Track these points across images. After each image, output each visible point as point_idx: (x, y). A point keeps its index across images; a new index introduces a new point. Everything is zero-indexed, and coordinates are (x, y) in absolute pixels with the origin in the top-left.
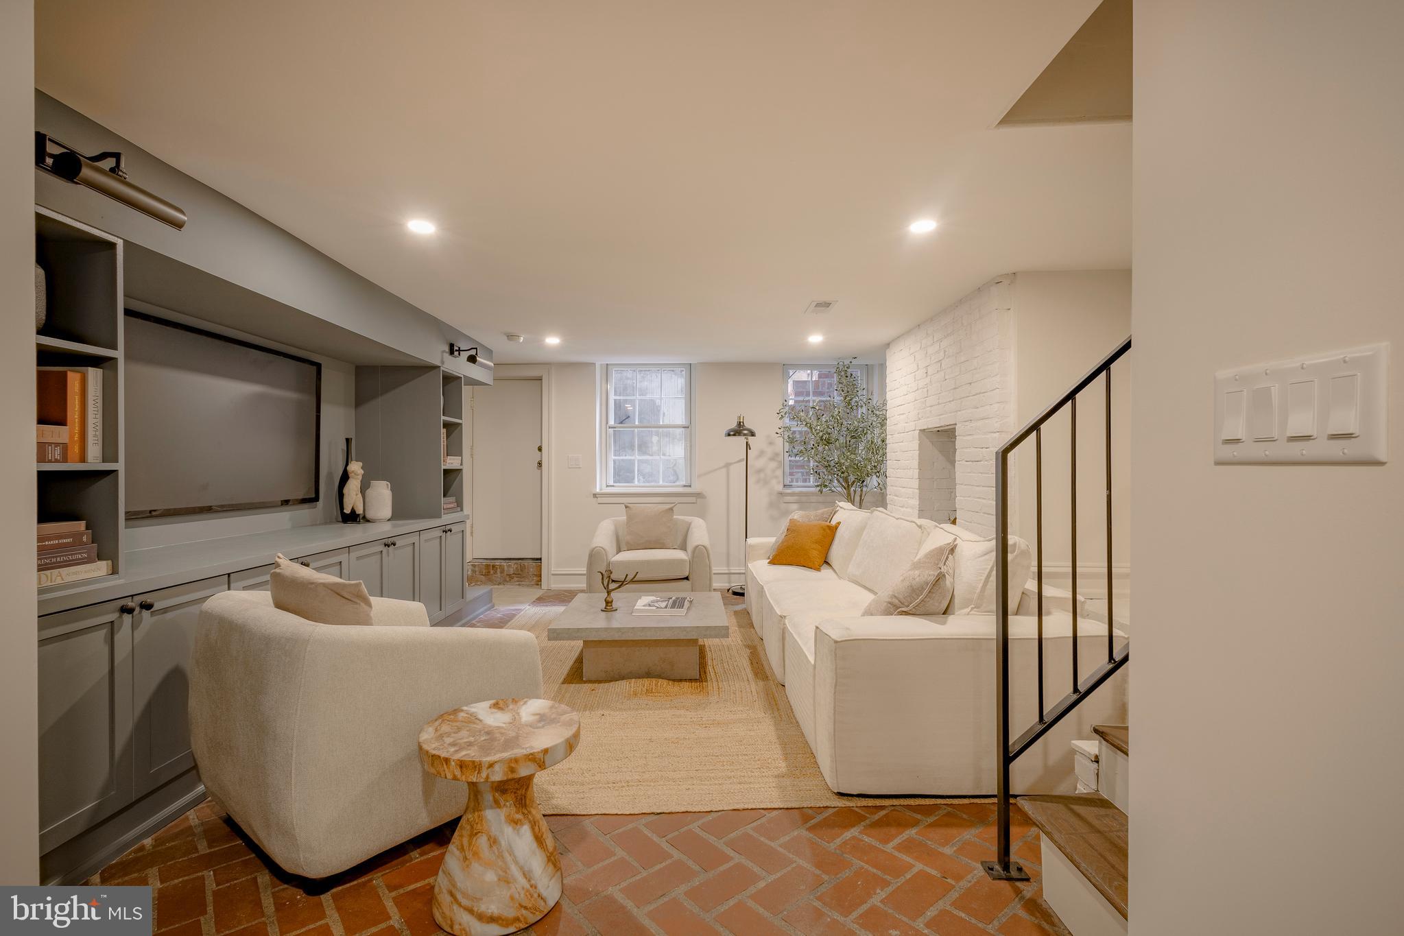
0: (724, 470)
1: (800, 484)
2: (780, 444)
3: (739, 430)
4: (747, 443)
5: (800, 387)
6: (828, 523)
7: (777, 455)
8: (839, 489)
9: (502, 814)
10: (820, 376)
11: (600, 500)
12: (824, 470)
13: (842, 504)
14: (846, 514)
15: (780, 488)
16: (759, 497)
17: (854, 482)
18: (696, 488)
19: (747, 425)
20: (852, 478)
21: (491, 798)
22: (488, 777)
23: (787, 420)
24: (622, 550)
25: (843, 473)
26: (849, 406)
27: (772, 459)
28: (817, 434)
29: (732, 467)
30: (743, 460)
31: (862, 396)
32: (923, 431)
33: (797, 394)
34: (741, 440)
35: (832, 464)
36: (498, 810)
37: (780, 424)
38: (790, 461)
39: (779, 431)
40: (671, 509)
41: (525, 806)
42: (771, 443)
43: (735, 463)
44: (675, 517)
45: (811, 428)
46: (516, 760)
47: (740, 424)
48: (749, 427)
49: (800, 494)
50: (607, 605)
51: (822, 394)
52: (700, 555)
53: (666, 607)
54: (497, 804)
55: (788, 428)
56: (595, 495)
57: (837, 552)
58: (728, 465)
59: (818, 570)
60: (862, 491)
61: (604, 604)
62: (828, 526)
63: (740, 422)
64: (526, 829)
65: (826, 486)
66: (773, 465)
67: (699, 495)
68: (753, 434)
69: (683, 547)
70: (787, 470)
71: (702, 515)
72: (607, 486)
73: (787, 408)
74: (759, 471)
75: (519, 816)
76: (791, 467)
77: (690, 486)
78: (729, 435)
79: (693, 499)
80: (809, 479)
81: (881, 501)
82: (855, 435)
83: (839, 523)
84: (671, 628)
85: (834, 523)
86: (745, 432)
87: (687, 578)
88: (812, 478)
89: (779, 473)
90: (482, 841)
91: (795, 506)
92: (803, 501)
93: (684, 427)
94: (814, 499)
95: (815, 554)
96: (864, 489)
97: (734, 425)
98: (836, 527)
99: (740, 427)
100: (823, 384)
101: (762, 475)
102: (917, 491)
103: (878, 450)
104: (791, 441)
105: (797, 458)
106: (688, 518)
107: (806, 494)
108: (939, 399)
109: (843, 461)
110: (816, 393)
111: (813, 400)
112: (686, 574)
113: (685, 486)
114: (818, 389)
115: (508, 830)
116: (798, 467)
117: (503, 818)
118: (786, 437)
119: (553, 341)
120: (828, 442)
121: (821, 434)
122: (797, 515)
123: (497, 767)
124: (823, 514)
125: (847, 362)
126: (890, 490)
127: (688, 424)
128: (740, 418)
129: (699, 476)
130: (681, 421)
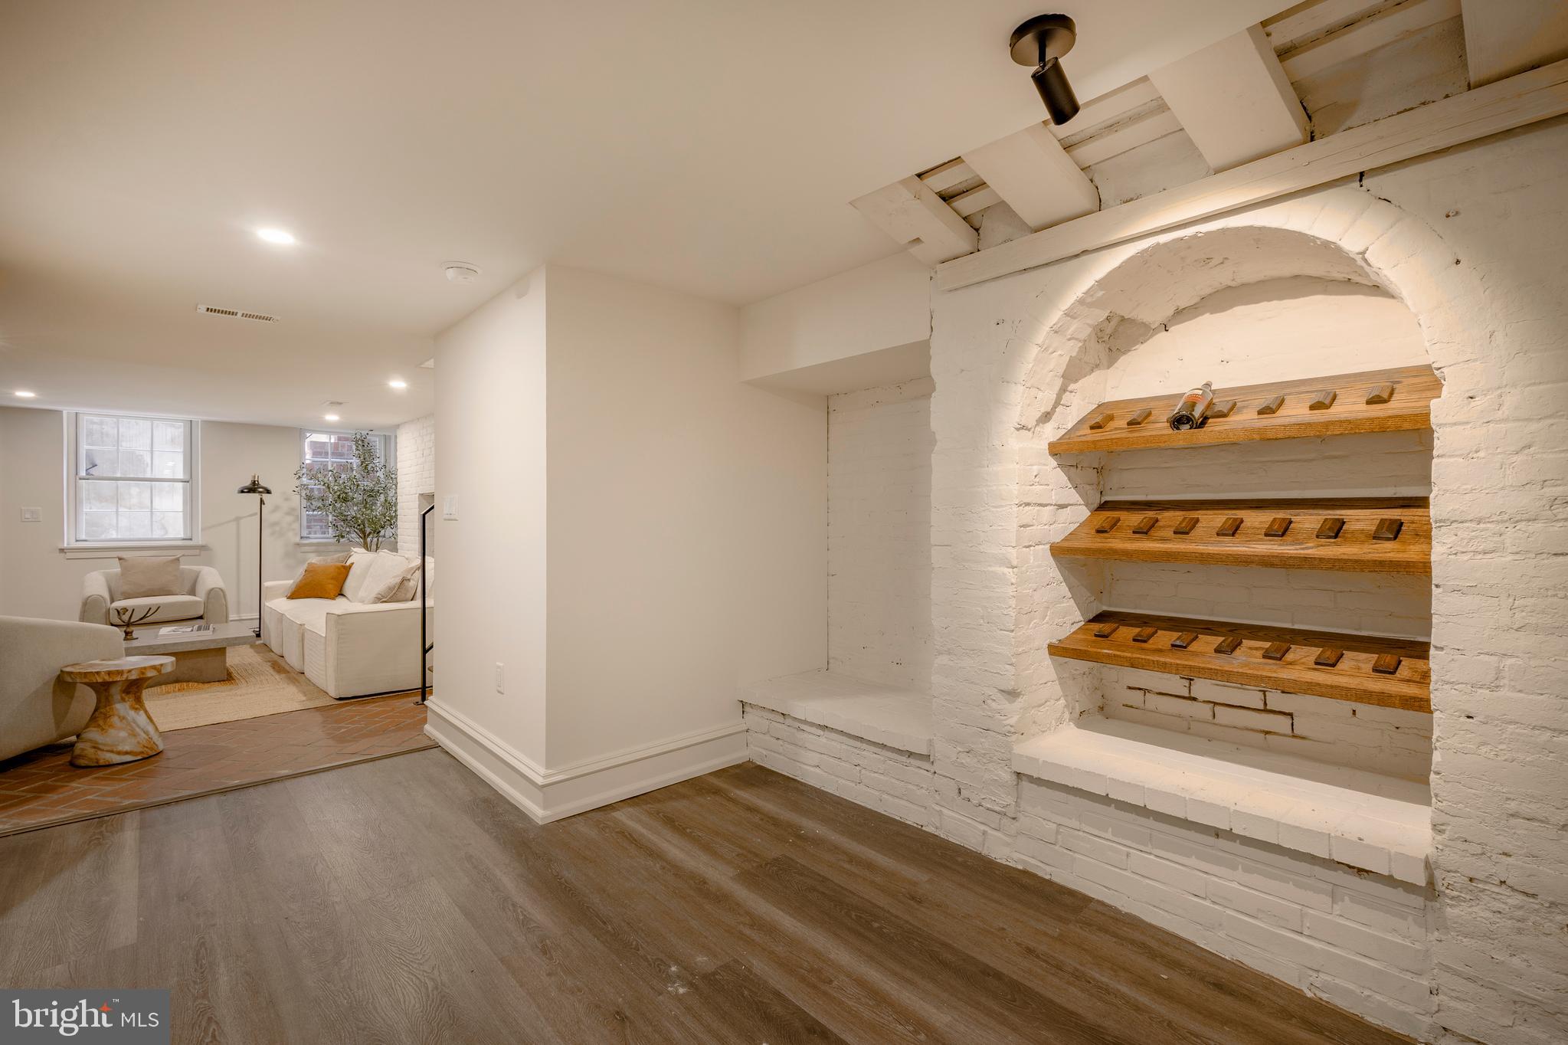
0: (234, 523)
1: (318, 535)
2: (296, 500)
3: (253, 488)
4: (261, 499)
5: (319, 449)
6: (343, 564)
7: (294, 509)
8: (357, 540)
9: (127, 705)
10: (339, 439)
11: (69, 555)
12: (342, 524)
13: (355, 550)
14: (359, 556)
15: (298, 539)
16: (274, 549)
17: (370, 533)
18: (198, 540)
19: (262, 483)
20: (368, 530)
21: (119, 698)
22: (128, 676)
23: (305, 480)
24: (115, 599)
25: (359, 525)
26: (366, 468)
28: (335, 492)
29: (242, 521)
30: (256, 514)
31: (379, 462)
32: (419, 494)
33: (315, 454)
34: (256, 497)
35: (349, 518)
36: (125, 703)
37: (298, 483)
38: (308, 515)
39: (296, 489)
40: (178, 559)
41: (140, 702)
42: (287, 499)
43: (246, 517)
44: (182, 567)
45: (329, 488)
46: (145, 668)
48: (265, 486)
49: (318, 544)
50: (126, 636)
51: (341, 455)
52: (215, 596)
53: (192, 630)
54: (123, 700)
55: (304, 486)
56: (62, 550)
57: (350, 585)
58: (238, 519)
59: (333, 599)
60: (378, 540)
62: (343, 566)
63: (255, 481)
64: (142, 712)
65: (343, 537)
66: (290, 519)
67: (203, 548)
68: (268, 492)
69: (192, 592)
70: (305, 523)
71: (209, 564)
72: (74, 539)
73: (305, 470)
74: (275, 524)
75: (137, 706)
76: (309, 521)
77: (191, 539)
78: (242, 492)
79: (197, 551)
80: (327, 531)
81: (394, 548)
82: (372, 494)
83: (353, 564)
84: (201, 642)
85: (348, 564)
86: (261, 490)
87: (201, 617)
88: (330, 530)
89: (296, 526)
90: (115, 720)
91: (312, 553)
92: (319, 549)
93: (182, 481)
94: (333, 548)
95: (331, 587)
96: (380, 539)
97: (248, 483)
98: (350, 567)
99: (254, 485)
100: (343, 446)
101: (277, 528)
103: (391, 505)
104: (309, 498)
105: (315, 513)
106: (195, 568)
107: (325, 544)
109: (359, 516)
110: (334, 454)
111: (331, 461)
112: (201, 613)
113: (184, 539)
114: (338, 450)
115: (132, 713)
116: (315, 521)
117: (128, 707)
118: (303, 494)
120: (345, 500)
121: (338, 493)
122: (314, 559)
123: (133, 672)
124: (339, 557)
125: (364, 433)
126: (399, 538)
127: (187, 478)
128: (254, 477)
129: (202, 530)
130: (180, 475)
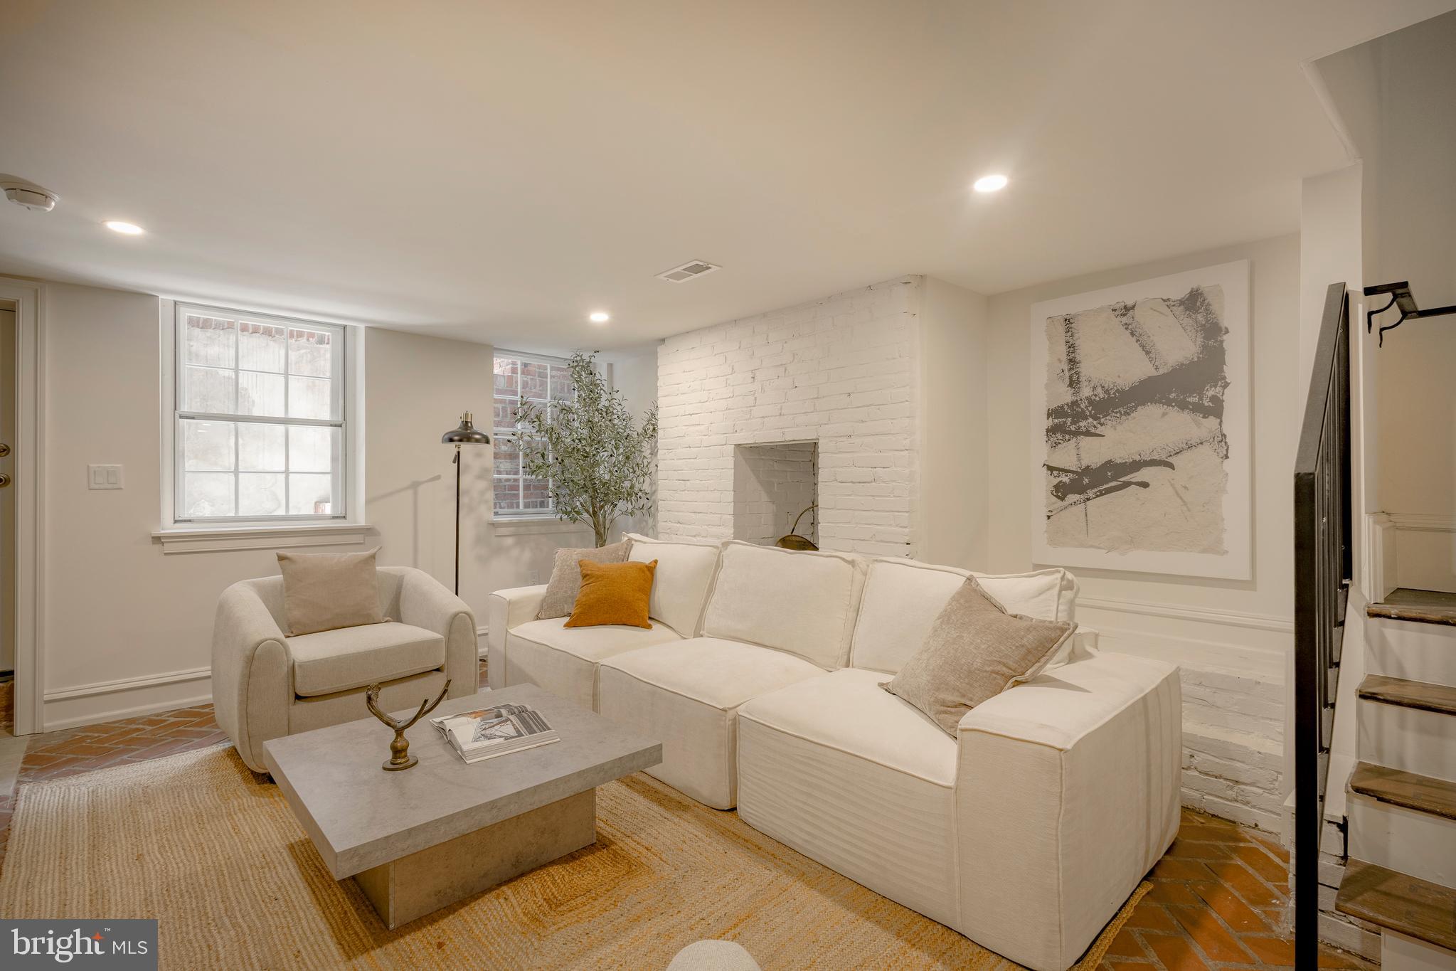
0: (410, 492)
2: (490, 457)
3: (464, 434)
7: (487, 471)
8: (584, 516)
11: (169, 548)
15: (491, 516)
18: (360, 518)
27: (480, 477)
29: (421, 489)
32: (738, 446)
34: (470, 446)
40: (374, 557)
42: (478, 455)
43: (426, 482)
44: (377, 569)
47: (466, 425)
48: (482, 430)
49: (518, 524)
50: (394, 758)
52: (461, 626)
53: (518, 732)
56: (157, 540)
57: (666, 599)
58: (415, 486)
61: (389, 755)
62: (646, 567)
63: (467, 422)
66: (482, 485)
67: (368, 531)
68: (486, 441)
72: (176, 522)
74: (464, 493)
77: (344, 517)
78: (451, 440)
79: (358, 538)
80: (548, 502)
83: (655, 562)
85: (647, 561)
86: (477, 436)
87: (439, 668)
89: (491, 495)
91: (510, 541)
93: (331, 425)
95: (642, 605)
97: (455, 425)
98: (654, 568)
99: (467, 430)
101: (466, 500)
102: (731, 518)
106: (396, 570)
108: (781, 409)
112: (441, 662)
113: (334, 518)
119: (125, 228)
125: (587, 355)
126: (664, 516)
127: (339, 419)
128: (467, 415)
129: (368, 502)
130: (326, 415)
